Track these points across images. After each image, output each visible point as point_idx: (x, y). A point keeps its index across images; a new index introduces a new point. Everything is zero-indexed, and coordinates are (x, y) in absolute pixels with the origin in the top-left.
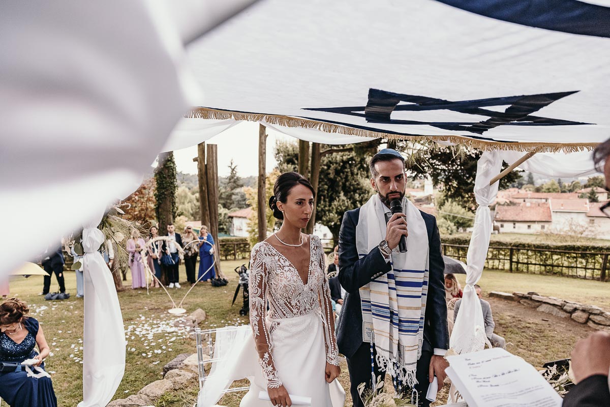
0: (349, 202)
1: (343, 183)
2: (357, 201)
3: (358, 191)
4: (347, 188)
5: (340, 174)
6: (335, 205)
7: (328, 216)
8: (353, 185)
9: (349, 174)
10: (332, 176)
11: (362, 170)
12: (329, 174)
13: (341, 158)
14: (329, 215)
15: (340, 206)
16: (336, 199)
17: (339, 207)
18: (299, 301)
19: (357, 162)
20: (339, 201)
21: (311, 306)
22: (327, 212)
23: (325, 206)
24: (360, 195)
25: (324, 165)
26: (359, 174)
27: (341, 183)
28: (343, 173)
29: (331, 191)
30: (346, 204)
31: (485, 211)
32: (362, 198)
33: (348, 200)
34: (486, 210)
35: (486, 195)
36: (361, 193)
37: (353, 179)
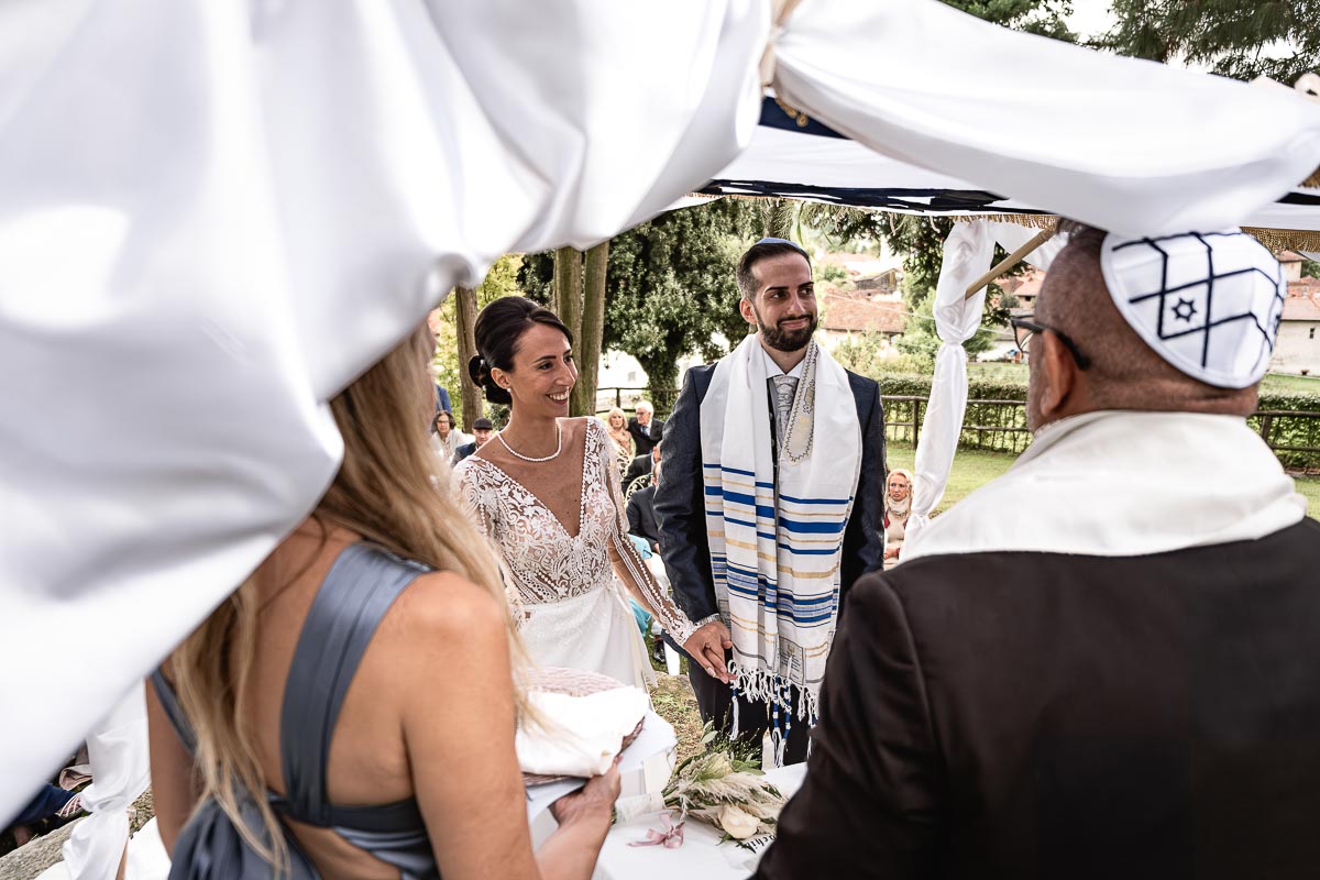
0: (690, 296)
1: (672, 246)
2: (709, 292)
3: (709, 267)
4: (683, 260)
5: (665, 223)
6: (654, 303)
7: (638, 331)
8: (698, 251)
14: (640, 328)
15: (666, 304)
16: (655, 288)
17: (663, 309)
18: (566, 573)
20: (663, 293)
21: (593, 575)
22: (633, 322)
23: (629, 307)
24: (715, 276)
26: (713, 224)
27: (666, 248)
28: (674, 222)
29: (646, 265)
30: (681, 299)
31: (954, 357)
32: (721, 285)
33: (686, 290)
34: (957, 352)
35: (957, 320)
36: (718, 271)
37: (699, 236)
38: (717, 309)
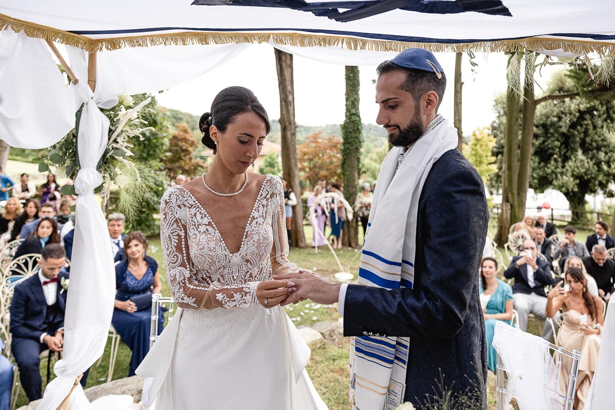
0: (591, 163)
1: (581, 139)
2: (602, 161)
3: (603, 149)
4: (587, 145)
5: (576, 127)
6: (570, 166)
7: (561, 181)
8: (596, 141)
9: (591, 127)
10: (564, 130)
11: (609, 121)
12: (561, 127)
13: (577, 107)
14: (563, 179)
16: (571, 159)
17: (576, 169)
19: (601, 112)
20: (575, 161)
22: (559, 175)
23: (556, 168)
24: (606, 153)
25: (554, 116)
26: (605, 127)
27: (578, 139)
28: (581, 126)
29: (565, 148)
30: (586, 165)
32: (610, 158)
33: (589, 160)
36: (608, 151)
37: (596, 133)
38: (608, 171)
